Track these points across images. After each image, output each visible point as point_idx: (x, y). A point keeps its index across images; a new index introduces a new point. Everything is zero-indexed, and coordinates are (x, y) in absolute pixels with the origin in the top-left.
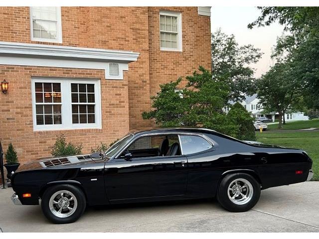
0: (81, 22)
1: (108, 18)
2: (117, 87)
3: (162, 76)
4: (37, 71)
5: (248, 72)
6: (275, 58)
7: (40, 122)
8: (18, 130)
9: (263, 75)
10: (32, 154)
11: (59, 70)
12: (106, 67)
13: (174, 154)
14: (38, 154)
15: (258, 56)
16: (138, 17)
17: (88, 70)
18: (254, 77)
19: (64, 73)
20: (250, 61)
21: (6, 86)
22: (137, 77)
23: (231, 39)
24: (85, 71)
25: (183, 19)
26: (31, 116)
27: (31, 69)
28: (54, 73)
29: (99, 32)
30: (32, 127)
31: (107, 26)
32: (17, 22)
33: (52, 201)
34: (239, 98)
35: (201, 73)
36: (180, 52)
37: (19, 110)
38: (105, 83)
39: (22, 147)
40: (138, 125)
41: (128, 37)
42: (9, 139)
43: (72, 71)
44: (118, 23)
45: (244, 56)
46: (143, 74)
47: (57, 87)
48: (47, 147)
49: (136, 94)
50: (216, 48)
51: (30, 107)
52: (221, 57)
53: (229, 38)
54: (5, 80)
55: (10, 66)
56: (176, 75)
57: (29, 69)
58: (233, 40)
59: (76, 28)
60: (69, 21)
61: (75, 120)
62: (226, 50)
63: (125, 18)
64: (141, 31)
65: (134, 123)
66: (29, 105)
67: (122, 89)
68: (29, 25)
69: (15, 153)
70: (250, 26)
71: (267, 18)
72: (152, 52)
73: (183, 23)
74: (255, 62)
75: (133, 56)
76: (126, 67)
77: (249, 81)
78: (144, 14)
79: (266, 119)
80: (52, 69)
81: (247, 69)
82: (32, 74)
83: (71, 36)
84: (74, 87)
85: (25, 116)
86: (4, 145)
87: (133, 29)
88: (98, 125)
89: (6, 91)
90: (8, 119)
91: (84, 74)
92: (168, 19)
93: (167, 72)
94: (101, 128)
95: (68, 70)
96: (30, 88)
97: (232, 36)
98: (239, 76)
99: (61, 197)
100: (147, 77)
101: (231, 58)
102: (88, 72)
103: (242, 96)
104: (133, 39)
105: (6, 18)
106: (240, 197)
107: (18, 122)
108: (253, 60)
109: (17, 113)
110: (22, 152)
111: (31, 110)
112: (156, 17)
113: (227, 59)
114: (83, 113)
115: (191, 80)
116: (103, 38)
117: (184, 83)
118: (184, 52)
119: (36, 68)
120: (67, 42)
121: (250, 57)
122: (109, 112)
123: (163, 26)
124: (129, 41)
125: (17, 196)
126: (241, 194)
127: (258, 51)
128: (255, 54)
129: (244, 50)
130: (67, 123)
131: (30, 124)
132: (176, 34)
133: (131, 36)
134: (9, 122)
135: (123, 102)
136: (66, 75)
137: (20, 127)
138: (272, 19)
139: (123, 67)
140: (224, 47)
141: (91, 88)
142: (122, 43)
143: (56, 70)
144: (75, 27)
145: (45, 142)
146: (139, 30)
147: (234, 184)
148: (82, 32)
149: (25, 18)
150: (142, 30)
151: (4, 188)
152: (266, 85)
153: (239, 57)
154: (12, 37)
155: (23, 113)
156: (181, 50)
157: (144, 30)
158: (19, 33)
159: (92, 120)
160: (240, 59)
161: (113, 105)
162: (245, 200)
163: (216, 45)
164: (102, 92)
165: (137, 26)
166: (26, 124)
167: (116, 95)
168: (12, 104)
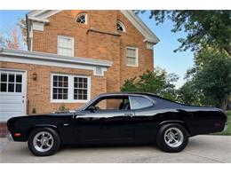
2: (100, 80)
5: (173, 86)
6: (186, 79)
7: (55, 97)
8: (41, 101)
12: (94, 69)
15: (178, 79)
17: (84, 70)
19: (70, 71)
20: (173, 81)
25: (139, 50)
27: (51, 68)
28: (63, 71)
30: (49, 100)
33: (35, 139)
35: (147, 74)
37: (42, 90)
38: (94, 78)
45: (170, 78)
47: (66, 79)
51: (49, 89)
54: (35, 73)
66: (49, 87)
67: (103, 81)
70: (175, 51)
71: (184, 47)
72: (122, 67)
73: (139, 52)
75: (110, 64)
76: (105, 70)
80: (64, 68)
82: (52, 71)
84: (76, 79)
85: (46, 93)
91: (81, 72)
95: (73, 69)
96: (50, 79)
107: (41, 96)
108: (175, 80)
112: (124, 49)
114: (80, 94)
115: (142, 78)
117: (138, 79)
118: (139, 67)
119: (54, 67)
121: (173, 79)
125: (11, 135)
126: (174, 139)
127: (177, 76)
130: (71, 99)
132: (135, 58)
135: (103, 88)
136: (71, 73)
137: (43, 100)
139: (104, 70)
141: (86, 80)
145: (56, 109)
147: (169, 131)
153: (168, 79)
155: (44, 92)
156: (137, 66)
157: (118, 54)
159: (85, 97)
162: (177, 144)
165: (114, 52)
166: (46, 98)
168: (39, 86)
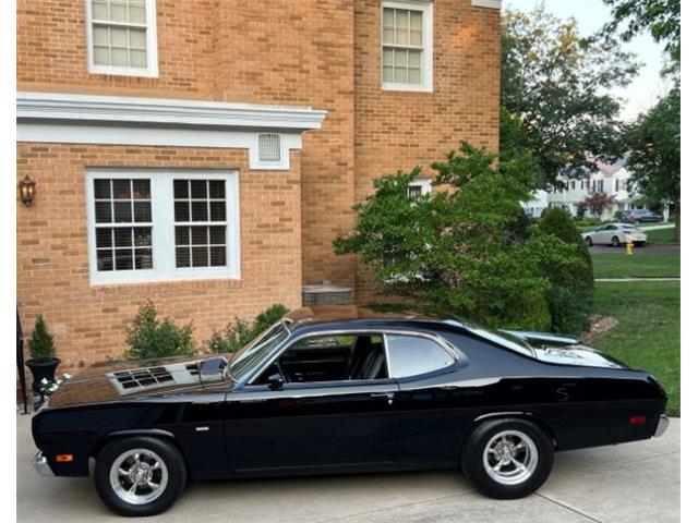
0: (200, 28)
1: (261, 19)
2: (275, 187)
3: (383, 148)
4: (99, 154)
5: (607, 107)
6: (670, 76)
7: (104, 264)
8: (56, 284)
9: (641, 116)
10: (87, 336)
11: (148, 152)
12: (251, 142)
13: (374, 376)
14: (99, 335)
15: (632, 71)
16: (331, 17)
17: (212, 151)
18: (619, 120)
19: (157, 158)
20: (611, 82)
21: (31, 190)
22: (326, 155)
23: (569, 29)
24: (204, 153)
25: (435, 16)
26: (86, 253)
27: (85, 150)
28: (136, 159)
29: (240, 53)
30: (88, 277)
31: (260, 39)
32: (56, 30)
33: (116, 470)
34: (583, 167)
36: (426, 94)
37: (58, 241)
38: (250, 178)
39: (66, 320)
40: (325, 261)
41: (307, 62)
42: (37, 303)
43: (175, 153)
44: (284, 31)
45: (597, 69)
46: (340, 146)
47: (144, 187)
48: (119, 319)
49: (324, 191)
50: (533, 49)
51: (83, 234)
52: (543, 71)
53: (564, 26)
54: (27, 178)
55: (39, 146)
56: (417, 146)
57: (81, 150)
58: (573, 29)
59: (190, 41)
60: (174, 25)
61: (182, 261)
62: (557, 54)
63: (300, 19)
64: (336, 49)
65: (317, 258)
66: (81, 229)
67: (286, 191)
68: (84, 38)
69: (49, 338)
71: (623, 26)
72: (362, 95)
73: (436, 24)
74: (624, 84)
75: (313, 119)
76: (295, 142)
77: (608, 130)
78: (345, 9)
79: (649, 214)
80: (131, 150)
81: (606, 99)
82: (88, 162)
83: (179, 59)
84: (180, 187)
85: (72, 254)
86: (27, 316)
87: (318, 44)
88: (231, 271)
89: (30, 201)
90: (34, 261)
91: (202, 159)
92: (402, 17)
93: (396, 139)
94: (238, 278)
95: (167, 152)
96: (83, 192)
97: (571, 22)
98: (586, 116)
99: (134, 462)
100: (348, 155)
101: (567, 73)
102: (212, 155)
103: (591, 164)
104: (319, 68)
105: (34, 24)
106: (510, 467)
107: (56, 266)
108: (619, 78)
109: (54, 248)
110: (65, 331)
111: (86, 242)
112: (373, 14)
113: (557, 75)
114: (201, 245)
116: (250, 66)
118: (436, 91)
119: (96, 147)
120: (169, 74)
121: (612, 73)
122: (258, 243)
123: (390, 33)
124: (308, 72)
125: (44, 460)
126: (514, 461)
127: (630, 59)
128: (623, 66)
129: (598, 56)
130: (164, 266)
131: (82, 271)
132: (418, 51)
133: (313, 62)
134: (37, 267)
135: (290, 220)
136: (163, 163)
137: (62, 278)
138: (636, 28)
139: (290, 143)
140: (551, 47)
141: (219, 188)
142: (292, 76)
143: (139, 152)
144: (187, 41)
145: (116, 310)
146: (332, 45)
147: (500, 439)
148: (204, 51)
149: (75, 21)
150: (340, 46)
151: (26, 412)
152: (649, 140)
153: (586, 71)
154: (46, 66)
155: (66, 248)
156: (429, 88)
157: (344, 46)
158: (62, 56)
159: (219, 259)
160: (588, 75)
161: (266, 226)
162: (521, 475)
163: (533, 41)
164: (242, 199)
165: (329, 37)
166: (74, 271)
167: (274, 204)
168: (44, 227)
